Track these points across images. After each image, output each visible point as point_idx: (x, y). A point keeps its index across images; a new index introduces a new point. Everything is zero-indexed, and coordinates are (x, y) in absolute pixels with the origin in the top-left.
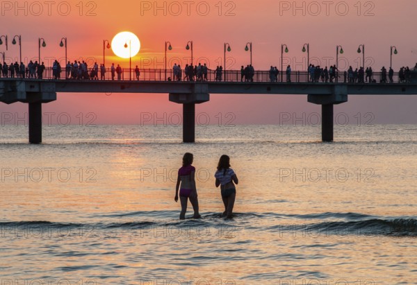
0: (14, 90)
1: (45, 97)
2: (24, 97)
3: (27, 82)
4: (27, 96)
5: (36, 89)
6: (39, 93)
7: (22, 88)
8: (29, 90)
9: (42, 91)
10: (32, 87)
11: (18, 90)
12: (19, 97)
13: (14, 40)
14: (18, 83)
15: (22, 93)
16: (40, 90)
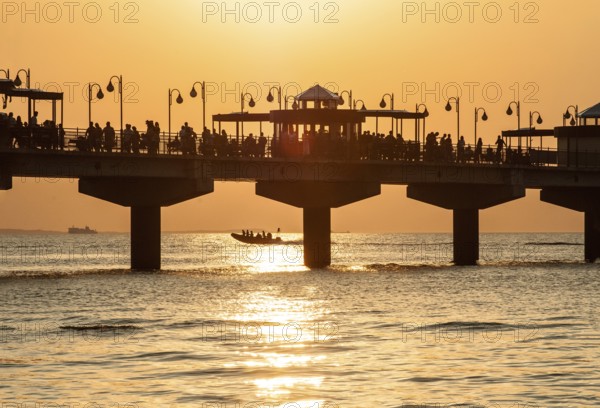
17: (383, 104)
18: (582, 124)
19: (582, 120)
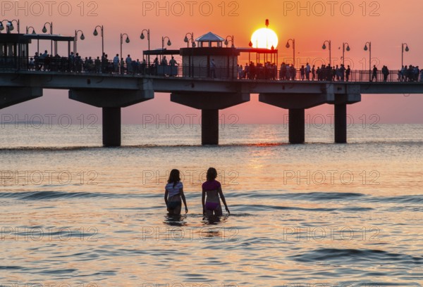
0: (324, 92)
1: (350, 99)
2: (333, 99)
3: (335, 84)
4: (335, 98)
5: (342, 92)
6: (345, 95)
7: (331, 90)
8: (336, 93)
9: (348, 92)
10: (339, 89)
11: (328, 92)
12: (329, 99)
13: (324, 45)
14: (327, 86)
15: (331, 95)
16: (346, 91)
17: (44, 30)
18: (200, 46)
19: (200, 43)
